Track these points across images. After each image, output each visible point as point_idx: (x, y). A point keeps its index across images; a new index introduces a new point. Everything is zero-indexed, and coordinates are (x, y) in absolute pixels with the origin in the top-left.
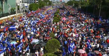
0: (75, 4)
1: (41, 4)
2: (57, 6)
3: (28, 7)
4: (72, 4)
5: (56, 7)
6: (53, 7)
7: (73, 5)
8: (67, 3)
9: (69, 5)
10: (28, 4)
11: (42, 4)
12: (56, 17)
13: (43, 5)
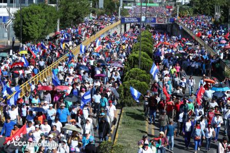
0: (225, 9)
1: (67, 10)
2: (143, 19)
3: (10, 22)
4: (213, 12)
5: (139, 19)
6: (123, 22)
7: (218, 14)
8: (190, 5)
9: (195, 12)
10: (14, 10)
11: (72, 10)
12: (137, 69)
13: (75, 13)
